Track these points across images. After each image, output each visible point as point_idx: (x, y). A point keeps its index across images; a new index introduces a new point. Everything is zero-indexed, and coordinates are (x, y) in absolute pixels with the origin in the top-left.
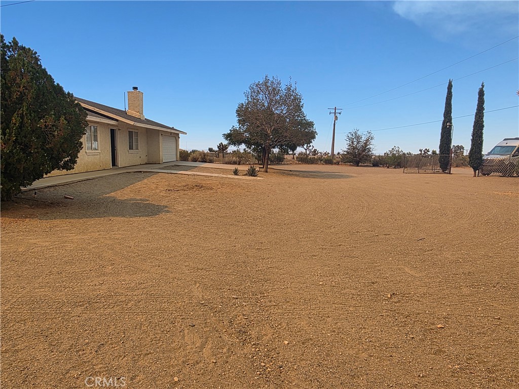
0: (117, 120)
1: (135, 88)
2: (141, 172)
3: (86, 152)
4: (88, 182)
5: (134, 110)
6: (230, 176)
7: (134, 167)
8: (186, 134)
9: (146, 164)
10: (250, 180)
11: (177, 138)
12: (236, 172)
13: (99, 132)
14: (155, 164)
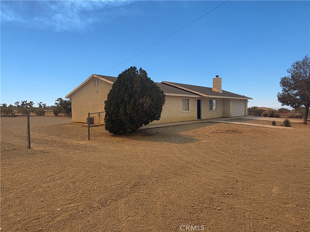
0: (199, 95)
1: (217, 76)
2: (211, 122)
3: (182, 112)
4: (177, 126)
5: (216, 88)
6: (269, 126)
7: (213, 119)
8: (252, 99)
9: (222, 117)
10: (279, 129)
11: (246, 102)
12: (274, 123)
13: (190, 102)
14: (227, 118)
